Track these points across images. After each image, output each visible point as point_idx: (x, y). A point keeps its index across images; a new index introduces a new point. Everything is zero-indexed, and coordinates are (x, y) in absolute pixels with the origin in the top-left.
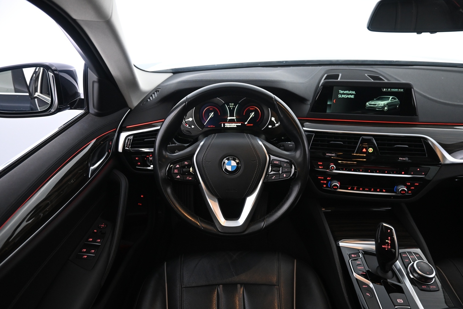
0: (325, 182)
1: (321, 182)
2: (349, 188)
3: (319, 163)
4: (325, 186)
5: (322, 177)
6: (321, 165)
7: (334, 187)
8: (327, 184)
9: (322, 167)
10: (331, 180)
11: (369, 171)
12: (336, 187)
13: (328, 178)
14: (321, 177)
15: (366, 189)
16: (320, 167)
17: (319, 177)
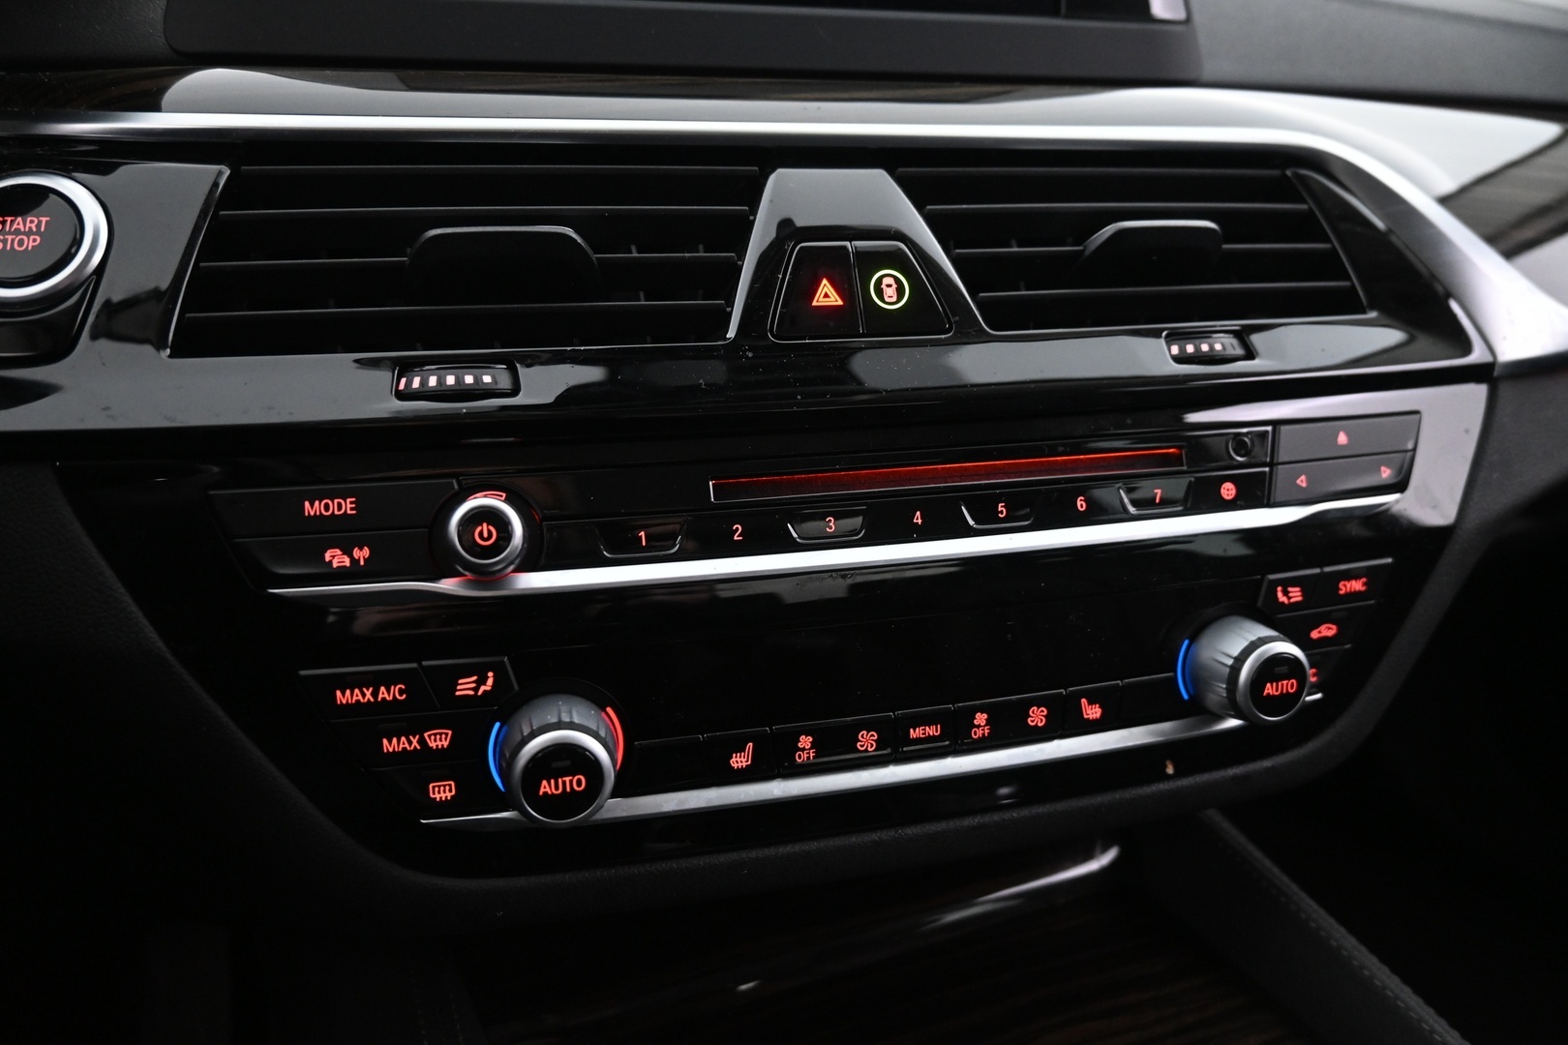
0: (439, 740)
1: (390, 746)
2: (739, 761)
3: (311, 509)
4: (442, 792)
5: (388, 680)
6: (341, 533)
7: (546, 787)
8: (463, 761)
9: (362, 554)
10: (507, 705)
11: (918, 519)
12: (576, 782)
13: (465, 686)
14: (376, 681)
15: (914, 734)
16: (336, 558)
17: (343, 697)
